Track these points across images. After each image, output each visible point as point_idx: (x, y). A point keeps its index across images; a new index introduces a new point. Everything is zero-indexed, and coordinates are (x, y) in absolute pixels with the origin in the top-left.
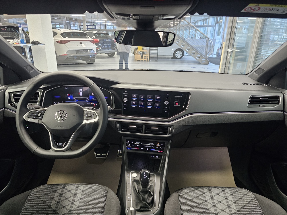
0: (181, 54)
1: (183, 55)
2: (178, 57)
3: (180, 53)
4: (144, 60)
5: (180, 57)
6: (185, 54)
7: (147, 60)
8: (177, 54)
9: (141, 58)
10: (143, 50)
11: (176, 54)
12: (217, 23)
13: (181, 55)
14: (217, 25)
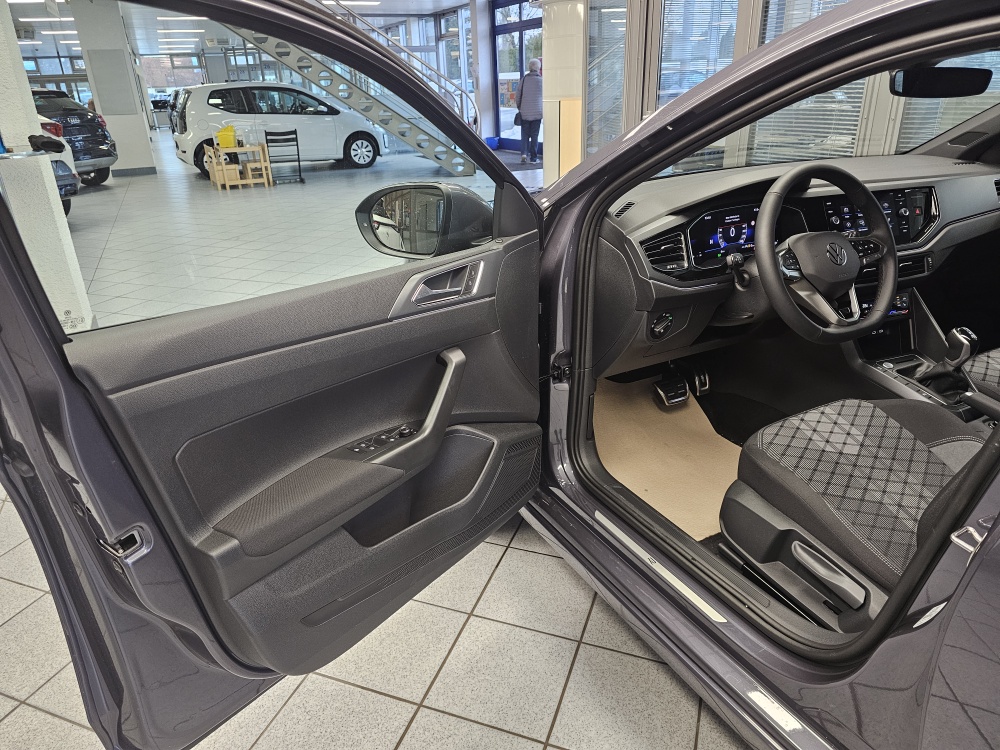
0: (368, 149)
1: (377, 152)
2: (362, 162)
3: (364, 146)
4: (256, 185)
5: (368, 160)
6: (383, 150)
7: (264, 180)
8: (356, 153)
9: (241, 179)
10: (242, 146)
11: (353, 153)
12: (439, 38)
13: (371, 155)
14: (442, 45)
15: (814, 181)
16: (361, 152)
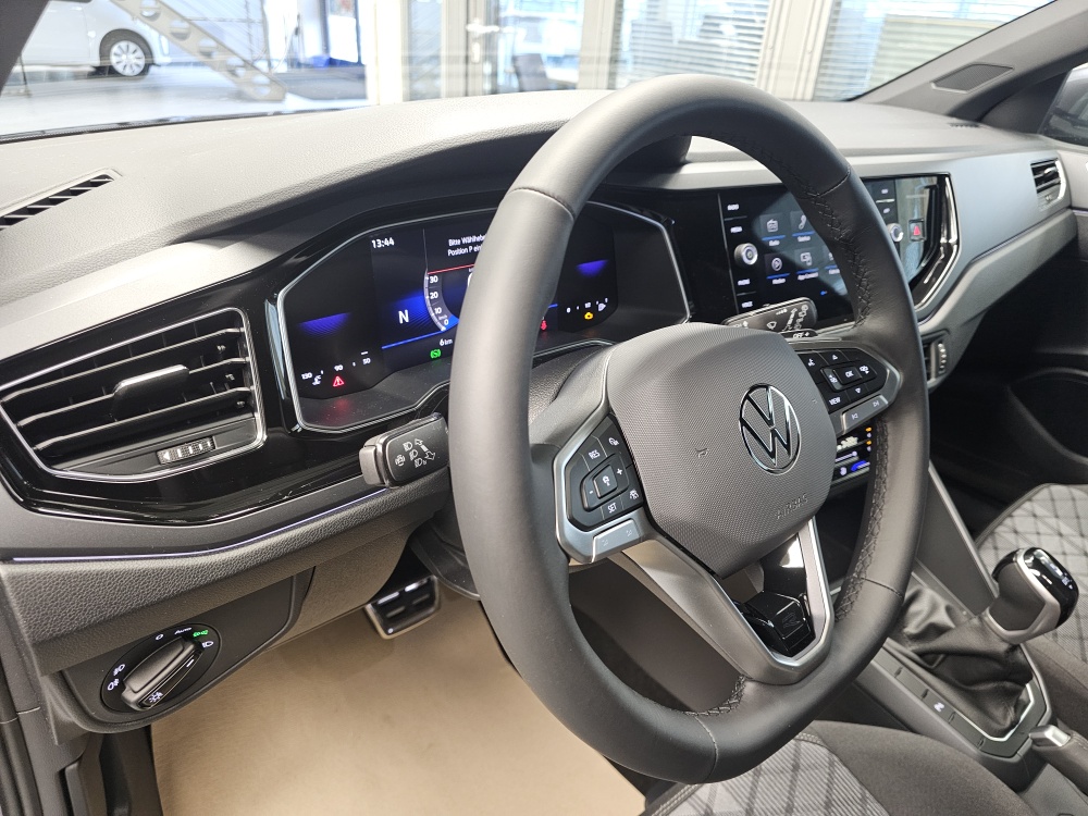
0: (136, 55)
2: (128, 72)
3: (132, 49)
8: (118, 59)
11: (114, 59)
13: (142, 63)
15: (699, 144)
16: (125, 58)
